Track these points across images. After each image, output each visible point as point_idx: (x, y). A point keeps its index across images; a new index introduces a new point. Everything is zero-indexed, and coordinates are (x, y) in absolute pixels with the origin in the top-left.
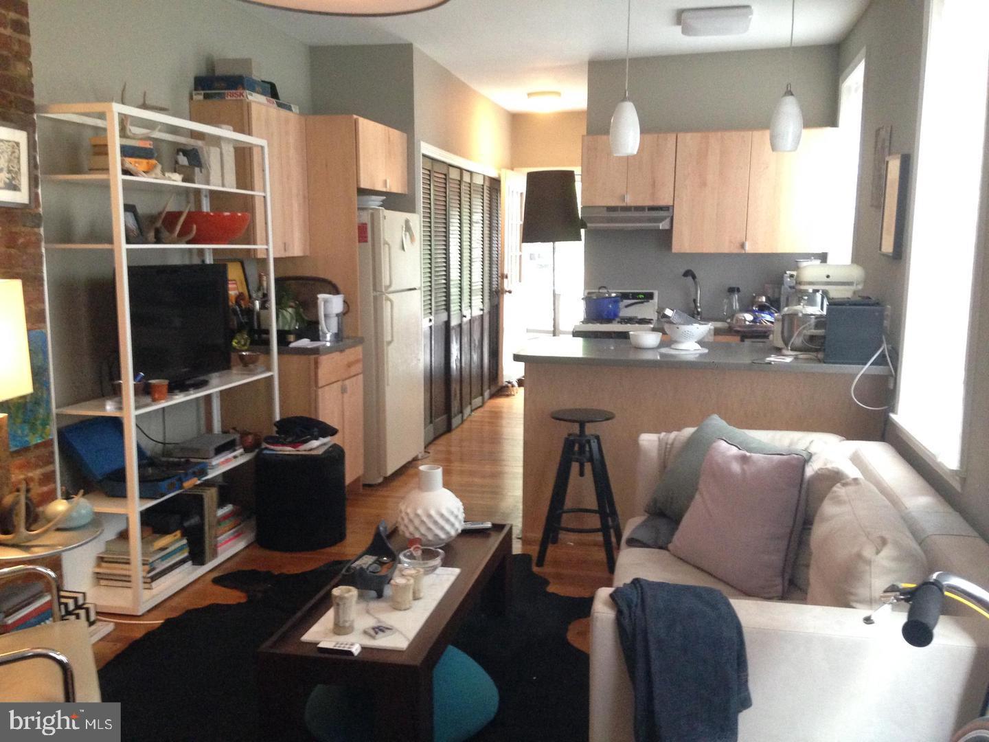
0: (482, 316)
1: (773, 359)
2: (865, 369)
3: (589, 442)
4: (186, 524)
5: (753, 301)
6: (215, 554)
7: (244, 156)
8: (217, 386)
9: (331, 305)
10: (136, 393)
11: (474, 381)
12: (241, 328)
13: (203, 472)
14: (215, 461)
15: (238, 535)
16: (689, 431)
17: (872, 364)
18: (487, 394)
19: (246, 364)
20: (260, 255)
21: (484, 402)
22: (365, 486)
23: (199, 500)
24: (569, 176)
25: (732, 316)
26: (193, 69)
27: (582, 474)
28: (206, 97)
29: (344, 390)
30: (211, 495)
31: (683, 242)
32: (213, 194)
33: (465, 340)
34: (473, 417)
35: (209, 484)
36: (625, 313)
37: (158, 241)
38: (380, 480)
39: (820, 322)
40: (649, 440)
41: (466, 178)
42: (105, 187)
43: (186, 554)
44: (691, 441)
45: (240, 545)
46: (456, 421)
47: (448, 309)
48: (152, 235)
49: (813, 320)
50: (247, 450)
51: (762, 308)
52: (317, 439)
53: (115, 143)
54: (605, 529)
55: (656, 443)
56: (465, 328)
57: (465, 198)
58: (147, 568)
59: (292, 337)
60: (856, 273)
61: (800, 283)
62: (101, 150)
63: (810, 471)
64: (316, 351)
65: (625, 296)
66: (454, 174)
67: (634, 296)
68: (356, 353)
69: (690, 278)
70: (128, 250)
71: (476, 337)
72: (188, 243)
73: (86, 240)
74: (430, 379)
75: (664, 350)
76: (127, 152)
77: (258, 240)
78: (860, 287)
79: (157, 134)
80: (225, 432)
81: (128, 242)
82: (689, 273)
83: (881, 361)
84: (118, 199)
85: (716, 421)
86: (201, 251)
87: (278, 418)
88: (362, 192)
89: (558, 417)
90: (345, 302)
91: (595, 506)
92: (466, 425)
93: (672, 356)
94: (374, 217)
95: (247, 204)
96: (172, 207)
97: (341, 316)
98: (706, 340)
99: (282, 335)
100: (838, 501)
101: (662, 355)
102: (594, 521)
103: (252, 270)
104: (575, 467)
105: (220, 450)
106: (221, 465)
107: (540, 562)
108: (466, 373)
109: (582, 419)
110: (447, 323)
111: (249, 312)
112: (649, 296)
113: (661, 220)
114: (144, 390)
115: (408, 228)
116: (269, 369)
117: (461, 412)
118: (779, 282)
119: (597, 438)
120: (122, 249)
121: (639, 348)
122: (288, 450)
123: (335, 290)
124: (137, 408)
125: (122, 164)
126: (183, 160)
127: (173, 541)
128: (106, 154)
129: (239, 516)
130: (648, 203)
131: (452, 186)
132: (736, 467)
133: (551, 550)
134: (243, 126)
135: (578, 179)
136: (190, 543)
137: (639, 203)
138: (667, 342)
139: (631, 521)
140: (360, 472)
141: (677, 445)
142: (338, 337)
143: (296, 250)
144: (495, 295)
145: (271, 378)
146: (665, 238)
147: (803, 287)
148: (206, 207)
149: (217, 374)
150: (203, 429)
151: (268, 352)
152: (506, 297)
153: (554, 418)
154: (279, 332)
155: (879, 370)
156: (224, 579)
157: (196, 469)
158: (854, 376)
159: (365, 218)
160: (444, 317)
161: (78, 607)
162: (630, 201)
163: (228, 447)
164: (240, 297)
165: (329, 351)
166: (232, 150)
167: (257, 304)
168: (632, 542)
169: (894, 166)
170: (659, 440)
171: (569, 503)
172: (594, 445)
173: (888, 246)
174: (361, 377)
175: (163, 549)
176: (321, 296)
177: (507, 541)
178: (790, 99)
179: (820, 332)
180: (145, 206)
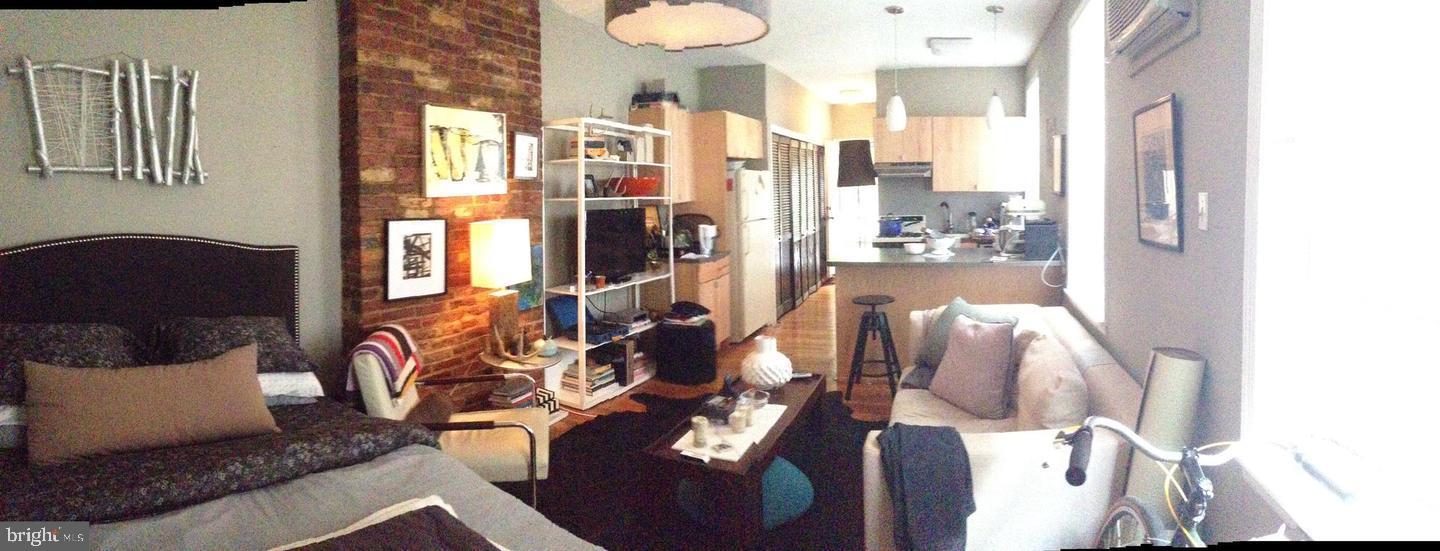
0: (815, 234)
1: (995, 259)
2: (1049, 262)
3: (878, 317)
4: (616, 360)
5: (984, 221)
6: (632, 381)
7: (659, 142)
8: (638, 280)
9: (707, 232)
10: (586, 283)
11: (810, 275)
12: (654, 246)
13: (626, 332)
14: (634, 325)
15: (645, 371)
16: (942, 309)
17: (1054, 259)
18: (819, 283)
19: (655, 268)
20: (666, 203)
21: (817, 289)
22: (731, 344)
23: (624, 347)
24: (866, 144)
25: (971, 231)
26: (632, 91)
27: (874, 337)
28: (640, 107)
29: (716, 286)
30: (630, 345)
31: (940, 184)
32: (641, 168)
33: (803, 249)
34: (810, 299)
35: (630, 338)
36: (905, 230)
37: (605, 196)
38: (741, 340)
39: (1023, 235)
40: (917, 316)
41: (803, 146)
42: (575, 165)
43: (613, 378)
44: (944, 315)
45: (645, 378)
46: (798, 302)
47: (791, 231)
48: (602, 193)
49: (1018, 234)
50: (653, 321)
51: (990, 225)
52: (696, 316)
53: (582, 140)
54: (890, 374)
55: (921, 318)
56: (803, 242)
57: (802, 159)
58: (590, 383)
59: (682, 252)
60: (1040, 205)
61: (1008, 211)
62: (575, 145)
63: (1016, 333)
64: (697, 261)
65: (904, 219)
66: (794, 144)
67: (911, 219)
68: (726, 260)
69: (945, 207)
70: (586, 202)
71: (811, 247)
72: (623, 196)
73: (567, 197)
74: (780, 276)
75: (926, 255)
76: (588, 145)
77: (665, 194)
78: (1044, 213)
79: (607, 133)
80: (641, 309)
81: (587, 197)
82: (945, 204)
83: (1057, 258)
84: (582, 172)
85: (960, 301)
86: (632, 201)
87: (673, 301)
88: (730, 159)
89: (858, 301)
90: (718, 230)
91: (883, 359)
92: (805, 304)
93: (932, 259)
94: (737, 173)
95: (660, 172)
96: (615, 174)
97: (715, 238)
98: (956, 247)
99: (677, 252)
100: (1034, 352)
101: (926, 259)
102: (882, 369)
103: (663, 212)
104: (870, 333)
105: (637, 319)
106: (638, 328)
107: (848, 398)
108: (804, 270)
109: (873, 302)
110: (792, 240)
111: (659, 237)
112: (920, 219)
113: (924, 171)
114: (592, 281)
115: (760, 181)
116: (668, 271)
117: (802, 295)
118: (998, 209)
119: (884, 314)
120: (582, 201)
121: (910, 254)
122: (678, 322)
123: (711, 223)
124: (587, 291)
125: (586, 151)
126: (621, 148)
127: (606, 370)
128: (577, 147)
129: (646, 362)
130: (916, 160)
131: (793, 152)
132: (971, 333)
133: (855, 388)
134: (659, 123)
135: (872, 145)
136: (615, 373)
137: (912, 161)
138: (929, 250)
139: (907, 369)
140: (728, 335)
141: (935, 319)
142: (713, 252)
143: (687, 198)
144: (823, 220)
145: (669, 279)
146: (928, 182)
147: (1010, 214)
148: (635, 174)
149: (638, 274)
150: (631, 306)
151: (667, 262)
152: (830, 221)
153: (855, 303)
154: (675, 249)
155: (1057, 263)
156: (636, 396)
157: (622, 330)
158: (1042, 267)
159: (731, 175)
160: (789, 236)
161: (550, 399)
162: (905, 159)
163: (642, 318)
164: (655, 227)
165: (707, 260)
166: (652, 140)
167: (664, 233)
168: (905, 385)
169: (1057, 141)
170: (924, 316)
171: (867, 357)
172: (882, 318)
173: (1057, 188)
174: (727, 276)
175: (600, 374)
176: (701, 226)
177: (823, 384)
178: (995, 98)
179: (1022, 241)
180: (599, 175)
